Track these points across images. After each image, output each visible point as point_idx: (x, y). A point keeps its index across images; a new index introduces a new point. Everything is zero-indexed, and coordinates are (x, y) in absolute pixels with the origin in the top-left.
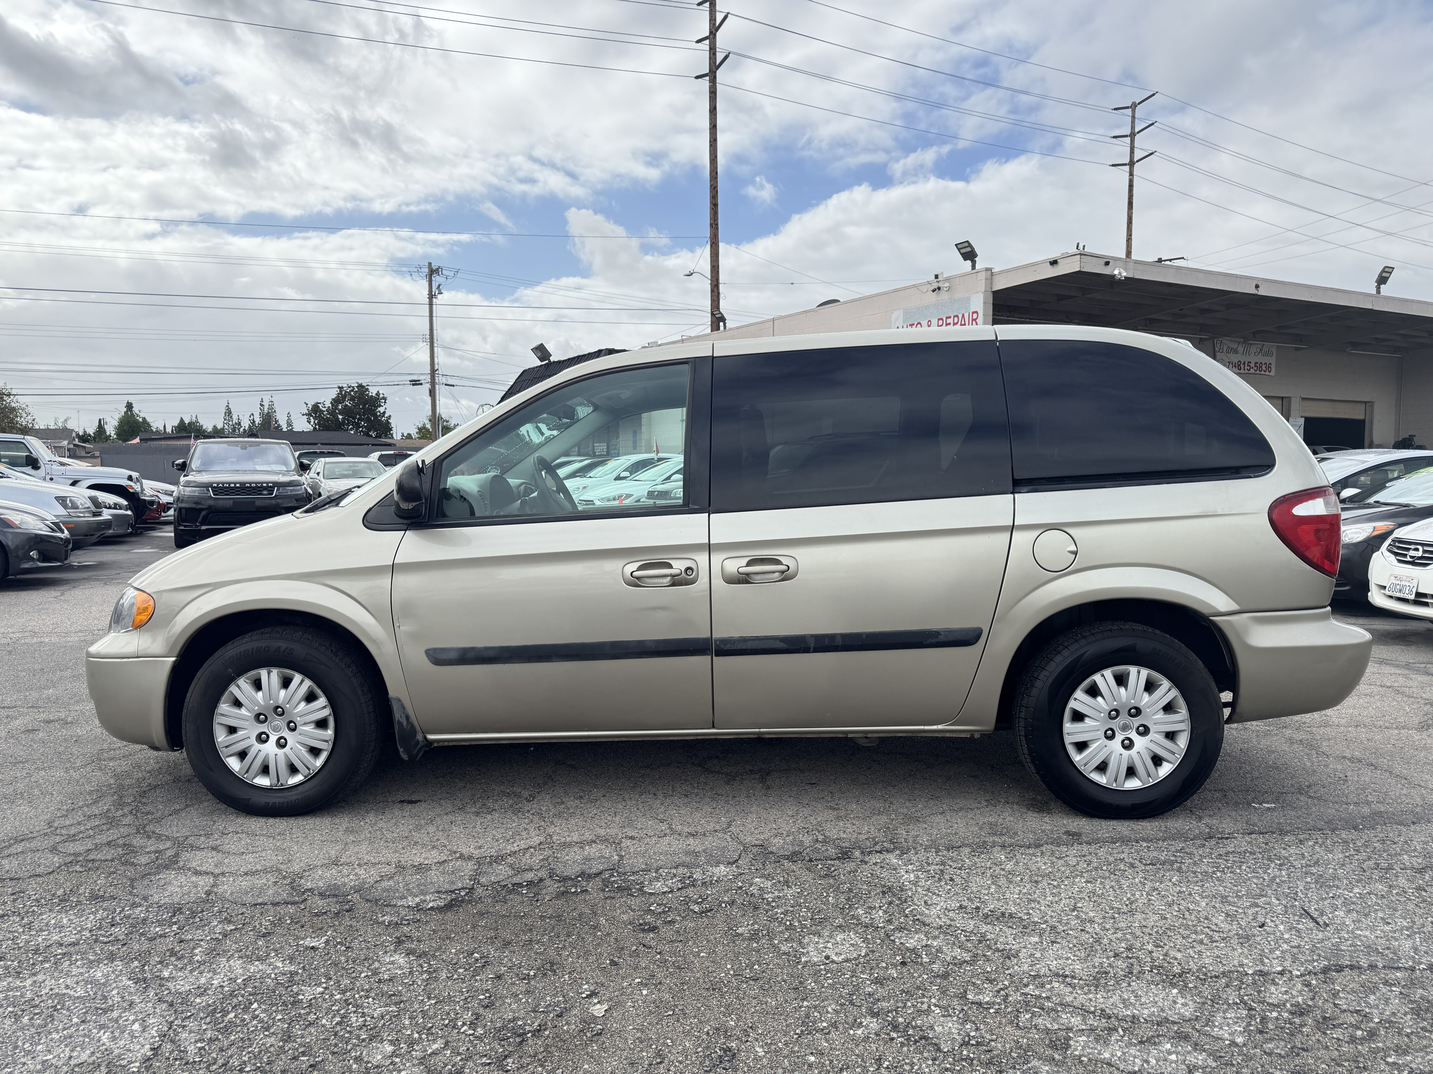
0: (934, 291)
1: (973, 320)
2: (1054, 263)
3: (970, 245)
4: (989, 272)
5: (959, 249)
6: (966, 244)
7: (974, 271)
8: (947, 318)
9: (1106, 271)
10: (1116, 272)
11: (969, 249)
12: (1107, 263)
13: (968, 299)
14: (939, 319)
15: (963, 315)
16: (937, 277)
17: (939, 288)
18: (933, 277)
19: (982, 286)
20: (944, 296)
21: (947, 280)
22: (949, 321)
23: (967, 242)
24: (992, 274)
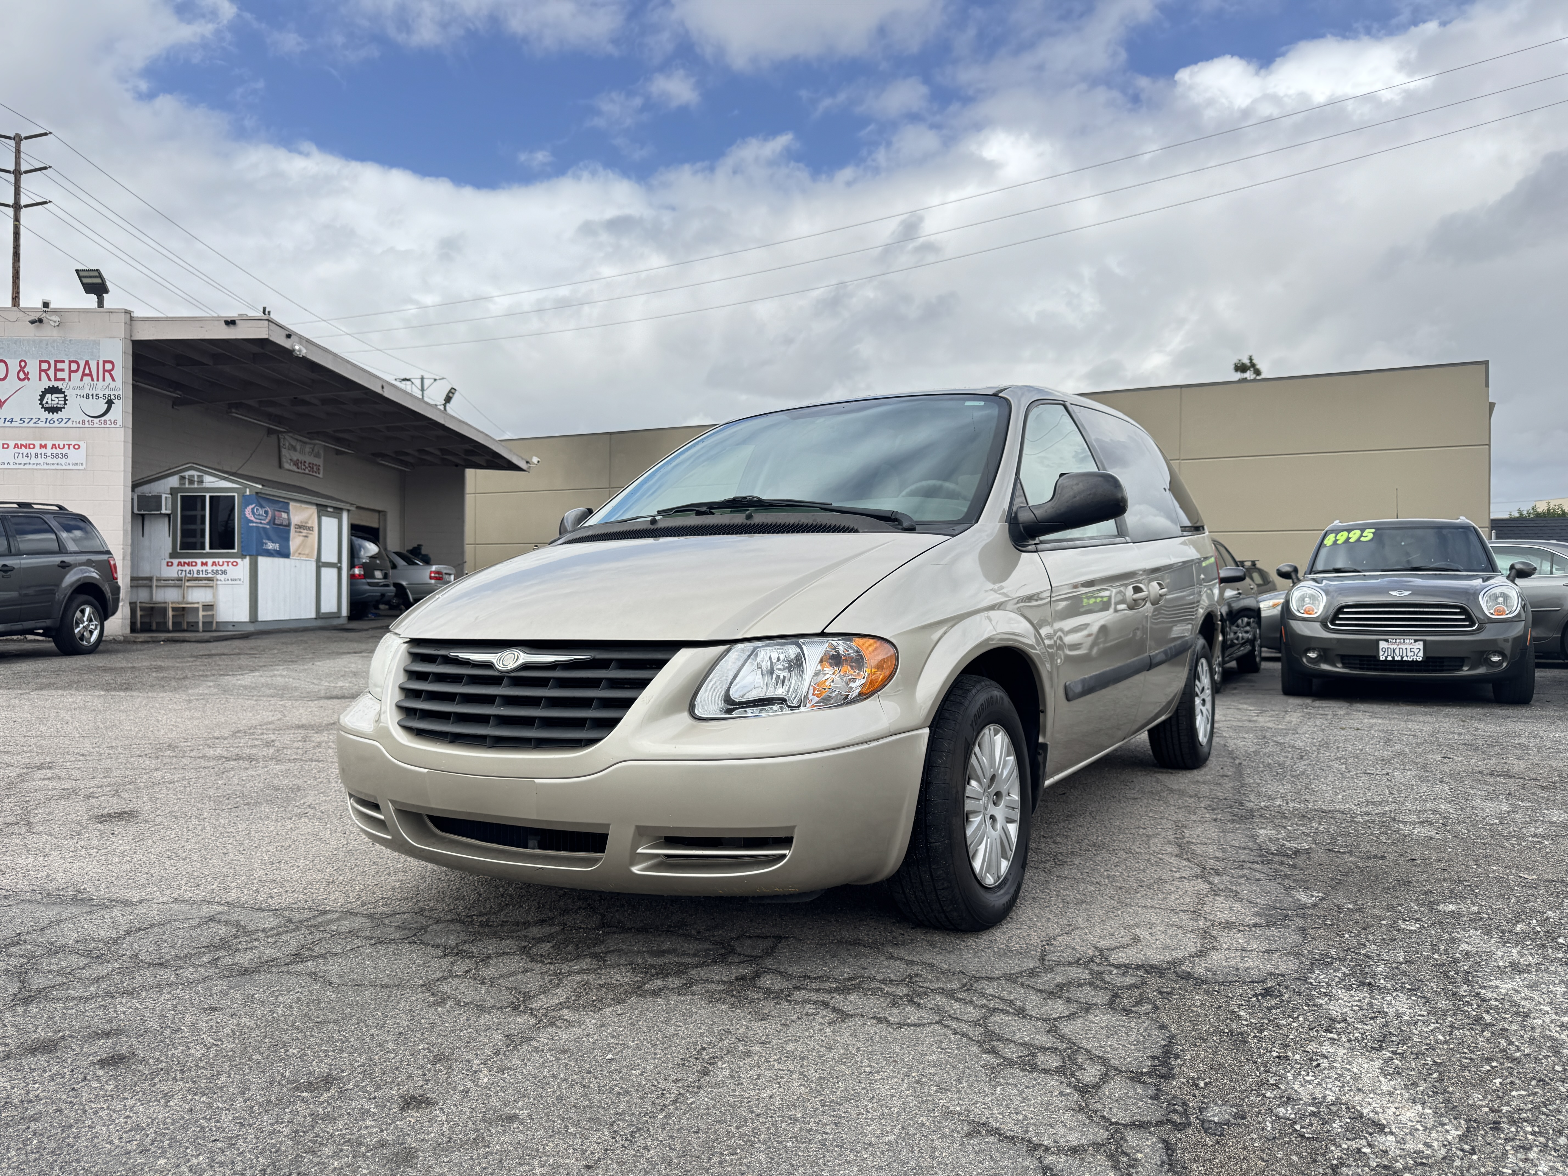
0: (32, 322)
1: (105, 371)
2: (231, 323)
3: (100, 276)
4: (128, 315)
5: (80, 277)
6: (96, 274)
7: (101, 310)
8: (56, 362)
9: (287, 344)
10: (297, 347)
11: (98, 281)
12: (289, 336)
13: (97, 343)
14: (41, 362)
15: (87, 363)
16: (46, 305)
17: (40, 321)
18: (40, 305)
19: (120, 330)
20: (48, 332)
21: (56, 311)
22: (59, 366)
23: (97, 270)
24: (132, 319)
